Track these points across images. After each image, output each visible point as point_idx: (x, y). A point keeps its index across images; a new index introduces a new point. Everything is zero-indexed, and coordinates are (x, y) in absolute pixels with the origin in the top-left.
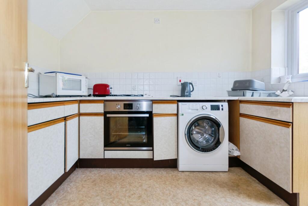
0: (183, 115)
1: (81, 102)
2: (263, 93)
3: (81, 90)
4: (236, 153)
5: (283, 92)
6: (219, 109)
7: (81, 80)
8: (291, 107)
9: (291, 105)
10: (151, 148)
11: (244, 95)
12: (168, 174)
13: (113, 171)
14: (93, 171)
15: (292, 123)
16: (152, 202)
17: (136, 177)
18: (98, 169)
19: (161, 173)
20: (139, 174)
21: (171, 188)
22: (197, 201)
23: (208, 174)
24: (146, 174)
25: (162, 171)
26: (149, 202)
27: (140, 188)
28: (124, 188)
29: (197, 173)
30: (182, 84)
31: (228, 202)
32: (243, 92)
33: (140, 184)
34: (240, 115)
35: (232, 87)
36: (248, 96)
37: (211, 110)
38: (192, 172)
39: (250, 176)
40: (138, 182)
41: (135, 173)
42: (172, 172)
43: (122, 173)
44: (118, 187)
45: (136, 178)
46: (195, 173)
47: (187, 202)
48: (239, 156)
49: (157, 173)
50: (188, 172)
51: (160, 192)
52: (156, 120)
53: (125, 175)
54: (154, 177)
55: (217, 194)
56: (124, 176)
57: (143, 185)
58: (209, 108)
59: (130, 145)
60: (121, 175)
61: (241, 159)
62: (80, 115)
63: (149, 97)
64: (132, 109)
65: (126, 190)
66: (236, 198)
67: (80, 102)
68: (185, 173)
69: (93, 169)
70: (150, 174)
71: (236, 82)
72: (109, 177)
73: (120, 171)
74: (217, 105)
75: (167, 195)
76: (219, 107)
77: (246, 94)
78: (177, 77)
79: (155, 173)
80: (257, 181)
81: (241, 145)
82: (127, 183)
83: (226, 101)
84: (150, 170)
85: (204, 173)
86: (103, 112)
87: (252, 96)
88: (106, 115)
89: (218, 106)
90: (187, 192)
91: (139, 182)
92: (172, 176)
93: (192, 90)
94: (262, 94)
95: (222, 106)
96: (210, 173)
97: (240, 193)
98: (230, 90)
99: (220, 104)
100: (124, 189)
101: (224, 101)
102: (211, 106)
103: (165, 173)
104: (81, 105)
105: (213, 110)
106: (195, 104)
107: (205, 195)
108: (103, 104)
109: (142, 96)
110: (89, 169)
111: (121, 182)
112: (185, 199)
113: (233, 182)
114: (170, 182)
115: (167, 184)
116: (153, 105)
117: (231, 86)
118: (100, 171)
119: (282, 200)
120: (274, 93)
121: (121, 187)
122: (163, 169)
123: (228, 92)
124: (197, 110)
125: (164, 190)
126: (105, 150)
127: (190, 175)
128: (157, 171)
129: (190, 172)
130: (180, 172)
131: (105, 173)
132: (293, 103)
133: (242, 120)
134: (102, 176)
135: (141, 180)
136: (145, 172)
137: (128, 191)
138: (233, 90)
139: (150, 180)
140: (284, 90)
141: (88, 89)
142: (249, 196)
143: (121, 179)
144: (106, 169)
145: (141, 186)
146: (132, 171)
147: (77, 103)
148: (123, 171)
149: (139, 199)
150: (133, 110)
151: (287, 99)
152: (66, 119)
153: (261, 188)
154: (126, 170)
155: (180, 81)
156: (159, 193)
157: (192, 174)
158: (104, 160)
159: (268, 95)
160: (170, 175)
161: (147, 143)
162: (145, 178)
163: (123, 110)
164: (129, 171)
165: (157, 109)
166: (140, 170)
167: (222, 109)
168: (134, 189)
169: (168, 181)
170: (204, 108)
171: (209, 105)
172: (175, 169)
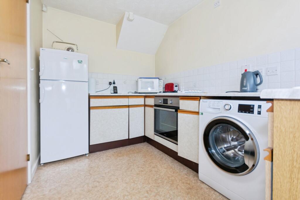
0: (202, 114)
1: (145, 97)
6: (252, 112)
37: (238, 112)
52: (180, 116)
58: (236, 108)
59: (166, 135)
62: (145, 106)
64: (167, 104)
74: (250, 105)
76: (253, 108)
78: (242, 66)
86: (154, 105)
89: (252, 106)
95: (260, 107)
99: (256, 103)
102: (240, 105)
104: (146, 99)
105: (242, 112)
106: (217, 102)
108: (154, 99)
116: (180, 101)
124: (219, 109)
126: (155, 134)
147: (143, 98)
152: (130, 107)
163: (162, 104)
165: (183, 105)
167: (259, 113)
170: (227, 107)
171: (236, 104)
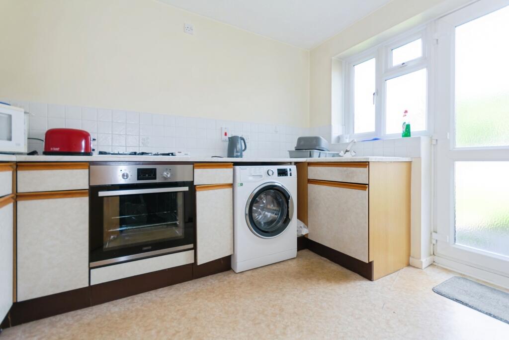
0: (242, 185)
1: (23, 166)
2: (329, 154)
3: (10, 139)
4: (305, 232)
5: (347, 153)
6: (286, 174)
7: (10, 116)
8: (368, 167)
9: (367, 165)
10: (191, 246)
11: (310, 156)
12: (222, 282)
13: (112, 306)
14: (60, 320)
15: (368, 185)
16: (215, 333)
17: (169, 303)
18: (72, 313)
19: (209, 284)
20: (171, 296)
21: (235, 301)
22: (277, 307)
23: (274, 267)
24: (185, 292)
25: (211, 280)
26: (209, 335)
27: (183, 318)
28: (151, 330)
29: (261, 269)
30: (229, 138)
31: (312, 295)
32: (310, 152)
33: (181, 311)
34: (308, 181)
35: (296, 146)
36: (316, 157)
37: (278, 176)
38: (255, 270)
39: (320, 257)
40: (176, 309)
41: (164, 297)
42: (226, 278)
43: (135, 304)
44: (136, 332)
45: (168, 305)
46: (258, 270)
47: (266, 313)
48: (307, 234)
49: (204, 285)
50: (250, 272)
51: (221, 313)
52: (200, 195)
53: (142, 306)
54: (201, 293)
55: (296, 288)
56: (143, 308)
57: (187, 312)
58: (276, 173)
59: (150, 247)
60: (133, 309)
61: (310, 238)
62: (17, 197)
63: (186, 156)
64: (155, 178)
65: (159, 332)
66: (317, 287)
67: (17, 166)
68: (245, 273)
69: (58, 317)
70: (192, 291)
71: (300, 140)
72: (109, 320)
73: (130, 303)
74: (285, 169)
75: (233, 313)
76: (287, 171)
77: (313, 154)
78: (222, 128)
79: (200, 287)
80: (328, 260)
81: (310, 219)
82: (155, 319)
83: (293, 163)
84: (188, 285)
85: (269, 267)
86: (87, 187)
87: (319, 157)
88: (98, 194)
90: (260, 299)
91: (178, 310)
92: (229, 282)
93: (243, 148)
94: (327, 155)
95: (290, 170)
96: (277, 264)
97: (319, 280)
98: (293, 149)
99: (287, 167)
100: (153, 332)
101: (291, 163)
102: (278, 170)
103: (217, 281)
104: (21, 174)
105: (280, 176)
106: (258, 168)
107: (284, 295)
108: (87, 171)
109: (172, 154)
110: (47, 321)
111: (141, 321)
112: (261, 310)
113: (306, 269)
114: (229, 292)
115: (227, 297)
116: (195, 170)
117: (295, 144)
118: (78, 317)
119: (356, 274)
120: (338, 154)
121: (146, 331)
122: (210, 276)
123: (291, 152)
124: (261, 176)
125: (226, 308)
126: (90, 269)
127: (253, 274)
128: (202, 282)
129: (252, 271)
130: (239, 275)
131: (94, 316)
132: (369, 162)
133: (311, 187)
134: (89, 324)
135: (179, 305)
136: (181, 290)
137: (162, 333)
138: (297, 149)
139: (196, 299)
140: (347, 151)
141: (28, 138)
142: (328, 280)
143: (137, 315)
144: (94, 307)
145: (184, 314)
146: (156, 296)
147: (9, 170)
148: (135, 301)
149: (191, 337)
150: (157, 181)
151: (364, 158)
153: (335, 267)
154: (142, 296)
155: (226, 134)
156: (220, 315)
157: (255, 273)
158: (91, 288)
159: (332, 155)
160: (225, 282)
161: (183, 237)
162: (187, 299)
163: (136, 181)
164: (149, 298)
165: (201, 177)
166: (171, 289)
167: (291, 174)
168: (173, 324)
169: (226, 293)
170: (270, 173)
171: (275, 169)
172: (228, 272)
